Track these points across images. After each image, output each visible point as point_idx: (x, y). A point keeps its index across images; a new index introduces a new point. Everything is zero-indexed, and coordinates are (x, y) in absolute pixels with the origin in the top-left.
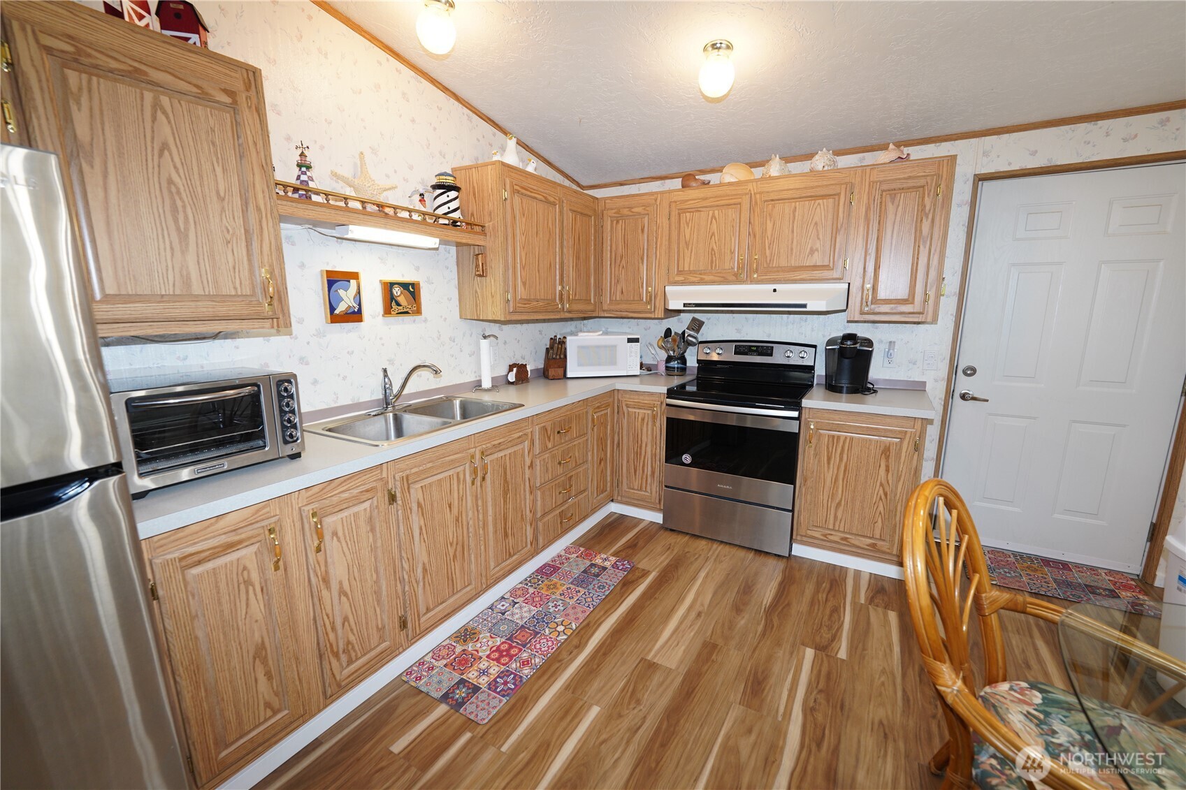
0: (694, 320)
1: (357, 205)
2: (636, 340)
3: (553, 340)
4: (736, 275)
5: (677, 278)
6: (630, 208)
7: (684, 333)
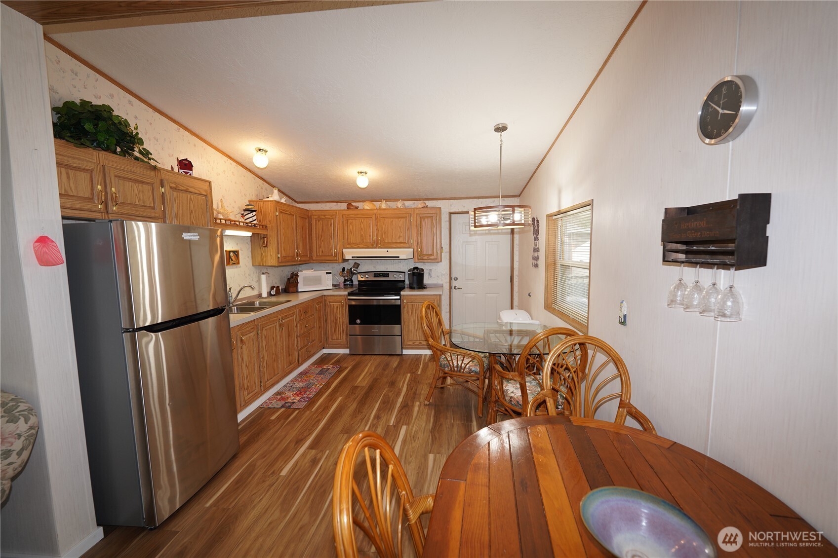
0: (355, 263)
1: (223, 222)
2: (330, 273)
3: (292, 274)
4: (372, 245)
5: (348, 246)
6: (325, 215)
7: (351, 269)
